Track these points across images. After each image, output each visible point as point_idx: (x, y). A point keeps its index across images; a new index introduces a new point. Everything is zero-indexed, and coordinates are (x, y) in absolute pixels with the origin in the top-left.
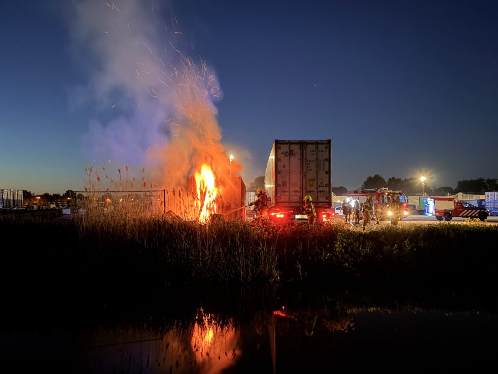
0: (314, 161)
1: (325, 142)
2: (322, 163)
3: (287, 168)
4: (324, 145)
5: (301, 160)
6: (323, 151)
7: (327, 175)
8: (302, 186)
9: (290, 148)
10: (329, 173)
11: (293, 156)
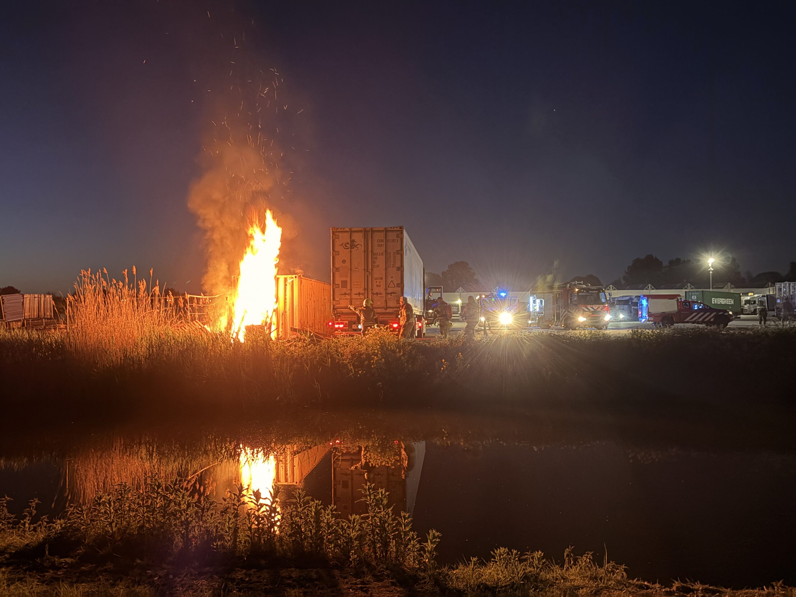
0: (382, 254)
1: (395, 229)
2: (392, 256)
3: (348, 264)
4: (395, 234)
5: (366, 253)
6: (393, 241)
7: (399, 272)
8: (366, 287)
9: (351, 237)
10: (401, 269)
11: (356, 248)
